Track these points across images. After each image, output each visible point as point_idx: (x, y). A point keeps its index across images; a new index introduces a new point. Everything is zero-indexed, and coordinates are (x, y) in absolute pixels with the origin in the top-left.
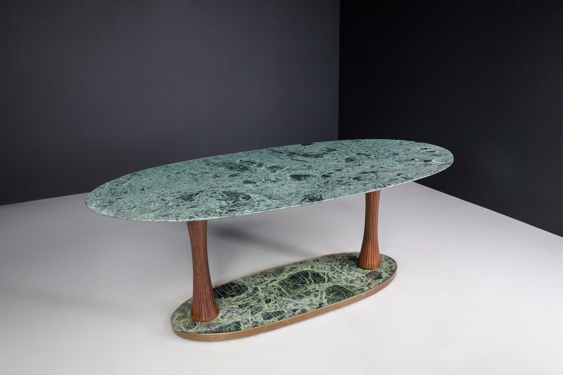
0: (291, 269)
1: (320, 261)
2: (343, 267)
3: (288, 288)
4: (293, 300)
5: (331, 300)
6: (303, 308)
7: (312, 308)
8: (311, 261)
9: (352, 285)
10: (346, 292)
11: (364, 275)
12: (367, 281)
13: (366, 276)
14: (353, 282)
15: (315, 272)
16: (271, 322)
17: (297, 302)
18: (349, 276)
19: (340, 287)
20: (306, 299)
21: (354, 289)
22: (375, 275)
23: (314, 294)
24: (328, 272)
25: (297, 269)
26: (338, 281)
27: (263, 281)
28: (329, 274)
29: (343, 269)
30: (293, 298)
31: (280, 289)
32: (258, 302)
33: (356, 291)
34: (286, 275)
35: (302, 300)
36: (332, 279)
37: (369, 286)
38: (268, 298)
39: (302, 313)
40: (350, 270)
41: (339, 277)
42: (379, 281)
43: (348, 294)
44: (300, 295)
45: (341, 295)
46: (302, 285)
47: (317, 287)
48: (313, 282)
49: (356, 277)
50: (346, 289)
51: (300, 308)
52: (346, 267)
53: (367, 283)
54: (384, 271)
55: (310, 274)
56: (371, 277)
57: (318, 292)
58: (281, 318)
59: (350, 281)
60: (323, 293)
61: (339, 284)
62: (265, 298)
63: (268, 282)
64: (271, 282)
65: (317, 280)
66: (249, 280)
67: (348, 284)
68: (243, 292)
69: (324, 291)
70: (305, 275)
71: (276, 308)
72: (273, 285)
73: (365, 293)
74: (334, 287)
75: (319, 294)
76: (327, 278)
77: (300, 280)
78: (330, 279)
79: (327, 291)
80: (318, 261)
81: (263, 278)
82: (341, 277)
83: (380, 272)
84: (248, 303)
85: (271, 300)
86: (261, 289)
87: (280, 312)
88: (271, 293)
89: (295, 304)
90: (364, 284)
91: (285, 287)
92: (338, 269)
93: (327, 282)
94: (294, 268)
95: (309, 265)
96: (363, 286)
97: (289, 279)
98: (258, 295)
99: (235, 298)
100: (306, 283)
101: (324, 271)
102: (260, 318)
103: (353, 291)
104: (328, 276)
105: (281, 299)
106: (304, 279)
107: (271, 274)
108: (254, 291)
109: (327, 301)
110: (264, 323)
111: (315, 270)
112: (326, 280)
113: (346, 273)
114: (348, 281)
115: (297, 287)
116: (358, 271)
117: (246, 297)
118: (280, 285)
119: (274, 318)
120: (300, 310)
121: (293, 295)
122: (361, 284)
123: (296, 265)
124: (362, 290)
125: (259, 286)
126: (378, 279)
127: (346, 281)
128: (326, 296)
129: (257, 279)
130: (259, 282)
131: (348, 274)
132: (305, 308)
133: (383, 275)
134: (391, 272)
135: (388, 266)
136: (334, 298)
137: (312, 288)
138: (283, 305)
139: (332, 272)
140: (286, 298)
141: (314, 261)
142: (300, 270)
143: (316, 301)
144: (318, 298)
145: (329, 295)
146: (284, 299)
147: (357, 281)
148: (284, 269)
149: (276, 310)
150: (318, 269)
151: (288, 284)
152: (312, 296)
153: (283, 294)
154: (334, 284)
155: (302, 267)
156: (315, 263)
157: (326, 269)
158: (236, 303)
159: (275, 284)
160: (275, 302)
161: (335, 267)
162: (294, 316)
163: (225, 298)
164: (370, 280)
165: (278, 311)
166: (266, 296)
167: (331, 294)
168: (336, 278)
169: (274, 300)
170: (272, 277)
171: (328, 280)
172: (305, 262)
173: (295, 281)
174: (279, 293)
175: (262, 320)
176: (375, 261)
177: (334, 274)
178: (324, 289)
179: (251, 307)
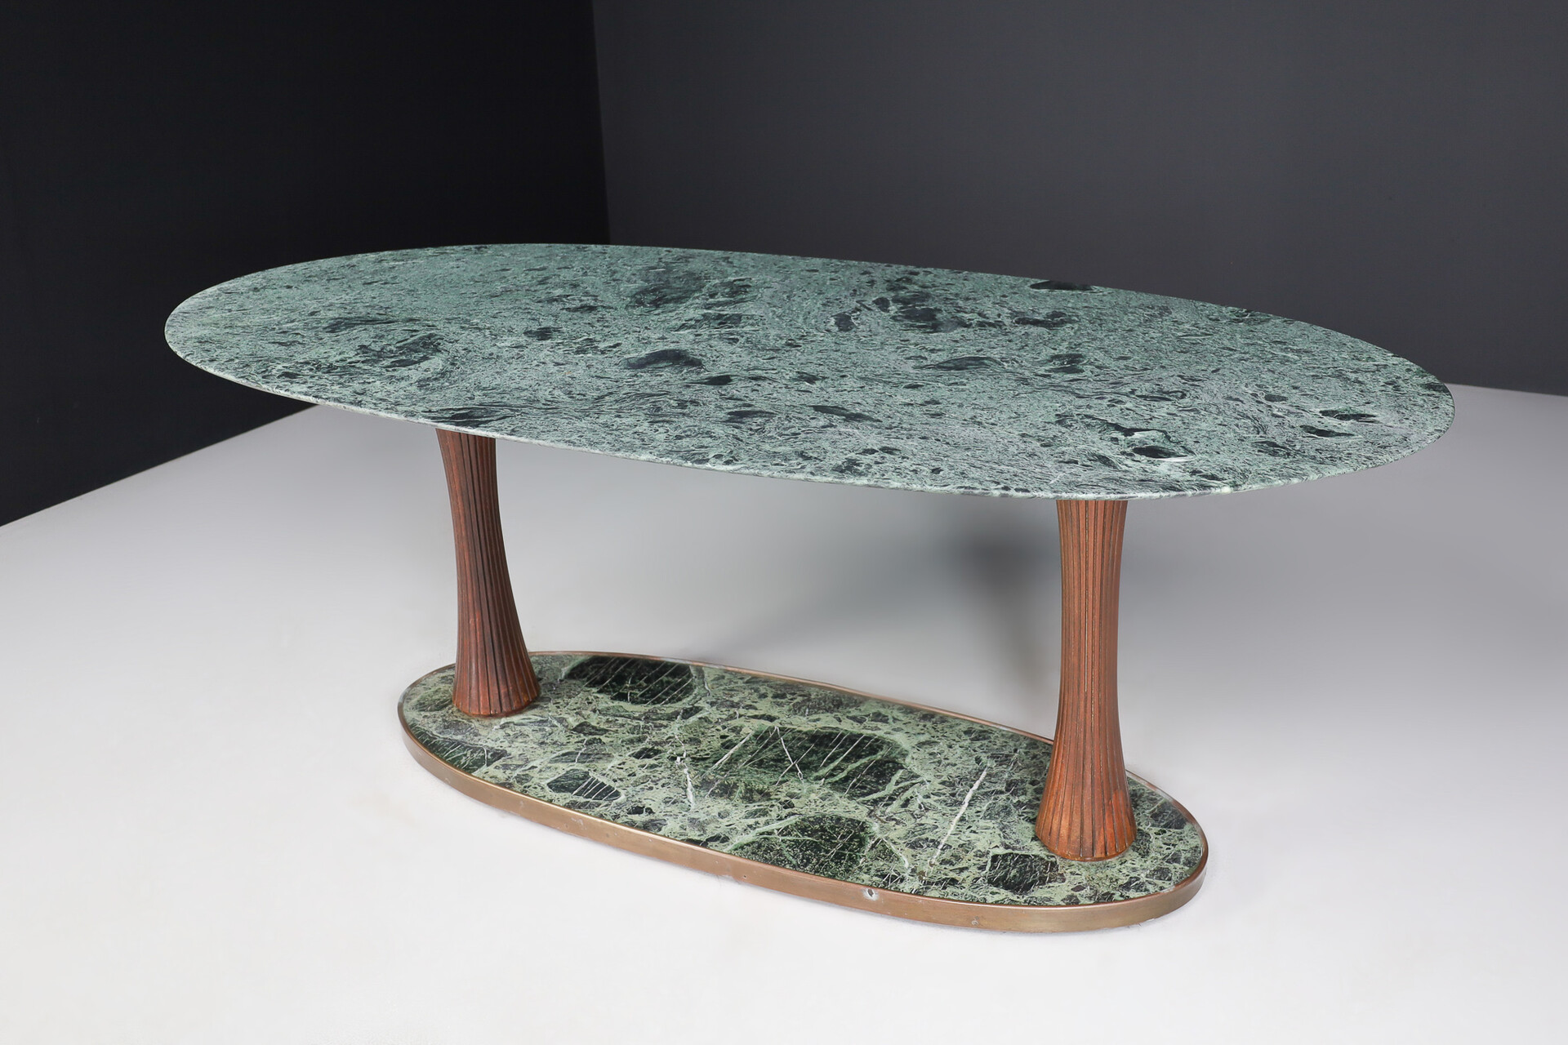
0: (868, 715)
1: (986, 742)
2: (1001, 792)
3: (752, 753)
4: (696, 787)
5: (760, 846)
6: (665, 818)
7: (682, 831)
8: (964, 727)
9: (898, 853)
10: (839, 857)
11: (1001, 851)
12: (962, 870)
13: (995, 858)
14: (922, 847)
15: (900, 760)
16: (546, 799)
17: (691, 797)
18: (952, 828)
19: (862, 834)
20: (722, 804)
21: (882, 863)
22: (1026, 872)
23: (762, 807)
24: (929, 781)
25: (879, 725)
26: (897, 818)
27: (749, 702)
28: (918, 788)
29: (986, 800)
30: (704, 784)
31: (735, 744)
32: (631, 741)
33: (873, 872)
34: (826, 721)
35: (709, 801)
36: (896, 804)
37: (937, 884)
38: (667, 746)
39: (638, 828)
40: (998, 814)
41: (927, 809)
42: (993, 893)
43: (836, 863)
44: (735, 786)
45: (815, 853)
46: (793, 770)
47: (813, 796)
48: (837, 779)
49: (962, 842)
50: (859, 852)
51: (658, 815)
52: (1008, 799)
53: (952, 875)
54: (1082, 879)
55: (878, 756)
56: (1005, 868)
57: (785, 808)
58: (584, 805)
59: (927, 839)
60: (788, 819)
61: (875, 827)
62: (656, 743)
63: (752, 712)
64: (755, 717)
65: (858, 780)
66: (726, 684)
67: (898, 841)
68: (659, 701)
69: (802, 817)
70: (863, 751)
71: (621, 780)
72: (741, 727)
73: (881, 895)
74: (848, 825)
75: (774, 814)
76: (891, 792)
77: (820, 755)
78: (892, 799)
79: (809, 821)
80: (976, 739)
81: (764, 696)
82: (930, 814)
83: (1062, 875)
84: (606, 731)
85: (657, 757)
86: (700, 718)
87: (607, 793)
88: (695, 741)
89: (675, 798)
90: (939, 871)
91: (751, 747)
92: (978, 789)
93: (864, 803)
94: (879, 717)
95: (934, 733)
96: (922, 873)
97: (804, 736)
98: (666, 727)
99: (616, 703)
100: (816, 769)
101: (929, 772)
102: (551, 776)
103: (866, 866)
104: (905, 789)
105: (681, 767)
106: (832, 759)
107: (799, 699)
108: (677, 713)
109: (748, 845)
110: (532, 792)
111: (915, 756)
112: (875, 796)
113: (964, 814)
114: (915, 836)
115: (772, 766)
116: (1008, 831)
117: (637, 715)
118: (756, 736)
119: (569, 797)
120: (651, 817)
121: (723, 775)
122: (931, 865)
123: (900, 716)
124: (889, 880)
125: (714, 708)
126: (1006, 888)
127: (913, 833)
128: (778, 830)
129: (747, 692)
130: (736, 699)
131: (962, 819)
132: (668, 822)
133: (1049, 887)
134: (1090, 898)
135: (1131, 878)
136: (778, 848)
137: (796, 791)
138: (652, 781)
139: (941, 787)
140: (693, 772)
141: (968, 732)
142: (882, 731)
143: (728, 824)
144: (751, 821)
145: (789, 834)
146: (685, 771)
147: (939, 852)
148: (852, 707)
149: (612, 784)
150: (927, 756)
151: (775, 747)
152: (752, 807)
153: (711, 760)
154: (868, 819)
155: (903, 727)
156: (957, 739)
157: (950, 770)
158: (589, 716)
159: (750, 728)
160: (652, 766)
161: (985, 780)
162: (609, 820)
163: (599, 692)
164: (977, 876)
165: (610, 788)
166: (672, 740)
167: (797, 835)
168: (914, 807)
169: (661, 760)
170: (786, 707)
171: (881, 799)
172: (943, 719)
173: (807, 748)
174: (708, 752)
175: (544, 783)
176: (1065, 823)
177: (932, 796)
178: (812, 814)
179: (589, 743)
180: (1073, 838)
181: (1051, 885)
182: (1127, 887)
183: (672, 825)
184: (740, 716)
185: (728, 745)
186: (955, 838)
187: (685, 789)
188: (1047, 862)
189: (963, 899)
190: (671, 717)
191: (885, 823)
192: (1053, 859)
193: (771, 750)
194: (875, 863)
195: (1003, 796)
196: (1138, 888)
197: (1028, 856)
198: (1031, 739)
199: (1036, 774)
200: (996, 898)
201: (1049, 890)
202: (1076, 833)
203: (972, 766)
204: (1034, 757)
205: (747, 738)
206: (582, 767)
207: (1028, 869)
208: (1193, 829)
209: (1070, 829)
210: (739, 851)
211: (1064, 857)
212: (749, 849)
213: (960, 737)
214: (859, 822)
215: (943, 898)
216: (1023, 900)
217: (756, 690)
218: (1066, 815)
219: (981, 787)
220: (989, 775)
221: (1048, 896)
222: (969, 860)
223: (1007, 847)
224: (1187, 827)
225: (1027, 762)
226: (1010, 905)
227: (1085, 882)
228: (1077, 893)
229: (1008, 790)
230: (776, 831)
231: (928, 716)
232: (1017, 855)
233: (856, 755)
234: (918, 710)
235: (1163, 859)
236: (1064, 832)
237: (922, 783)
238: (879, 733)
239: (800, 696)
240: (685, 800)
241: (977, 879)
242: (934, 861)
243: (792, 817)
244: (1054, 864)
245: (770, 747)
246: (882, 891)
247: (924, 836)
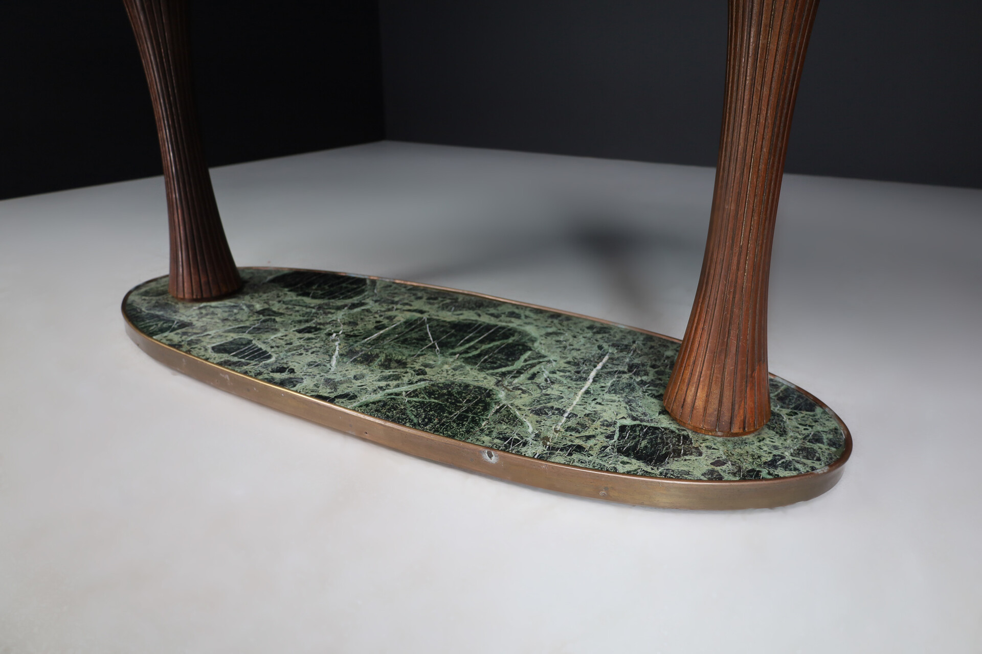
0: (504, 313)
1: (607, 335)
2: (624, 372)
3: (399, 334)
4: (341, 355)
5: (384, 405)
6: (304, 377)
7: (315, 388)
8: (587, 324)
9: (522, 418)
11: (628, 422)
12: (588, 438)
13: (623, 428)
14: (547, 414)
15: (530, 344)
16: (204, 358)
17: (334, 362)
18: (578, 399)
19: (488, 400)
20: (361, 369)
21: (505, 427)
22: (657, 444)
23: (397, 373)
24: (555, 361)
25: (513, 320)
26: (524, 388)
27: (406, 301)
28: (545, 365)
29: (609, 378)
30: (349, 354)
31: (386, 327)
32: (300, 322)
33: (494, 434)
34: (468, 316)
35: (349, 366)
36: (523, 377)
37: (562, 450)
38: (328, 326)
39: (275, 384)
40: (623, 389)
41: (553, 383)
42: (623, 463)
43: (458, 425)
44: (377, 356)
45: (438, 413)
46: (433, 347)
47: (446, 367)
48: (470, 355)
49: (587, 412)
50: (482, 415)
51: (298, 374)
52: (631, 378)
53: (578, 442)
54: (721, 453)
55: (510, 340)
56: (634, 438)
57: (418, 374)
58: (235, 364)
59: (552, 407)
60: (419, 384)
61: (502, 395)
62: (320, 324)
63: (407, 307)
64: (409, 310)
65: (490, 357)
66: (391, 290)
67: (524, 408)
68: (334, 298)
69: (432, 383)
70: (497, 336)
71: (278, 347)
72: (395, 317)
73: (501, 457)
74: (476, 391)
75: (406, 379)
76: (519, 368)
77: (458, 338)
78: (519, 372)
79: (438, 387)
80: (598, 333)
81: (420, 298)
82: (555, 386)
83: (697, 448)
84: (281, 314)
85: (315, 333)
86: (363, 310)
87: (262, 355)
88: (354, 324)
89: (319, 363)
90: (564, 438)
91: (399, 330)
92: (602, 369)
93: (492, 374)
94: (512, 315)
95: (559, 326)
96: (547, 439)
97: (447, 324)
98: (332, 313)
99: (300, 298)
100: (453, 347)
101: (556, 354)
102: (218, 342)
103: (488, 428)
104: (533, 366)
105: (334, 341)
106: (468, 341)
107: (448, 301)
108: (346, 306)
109: (374, 403)
110: (194, 352)
111: (543, 342)
112: (504, 370)
113: (589, 388)
114: (540, 404)
115: (414, 343)
116: (634, 405)
117: (312, 305)
118: (405, 322)
119: (225, 357)
120: (292, 376)
121: (368, 348)
122: (556, 431)
123: (532, 315)
124: (511, 444)
125: (377, 304)
126: (638, 458)
127: (538, 401)
128: (406, 392)
129: (406, 296)
130: (396, 299)
131: (587, 392)
132: (304, 380)
133: (685, 460)
134: (734, 474)
135: (775, 456)
136: (403, 407)
137: (431, 362)
138: (305, 349)
139: (566, 365)
140: (343, 344)
141: (590, 328)
142: (515, 324)
143: (360, 384)
144: (383, 384)
145: (417, 396)
146: (337, 343)
147: (564, 419)
148: (491, 307)
149: (268, 349)
150: (554, 343)
151: (420, 330)
152: (387, 373)
153: (362, 337)
154: (495, 387)
155: (534, 322)
156: (580, 332)
157: (575, 353)
158: (273, 305)
159: (401, 317)
160: (309, 339)
161: (607, 362)
162: (251, 376)
163: (289, 291)
164: (605, 444)
165: (266, 352)
166: (334, 322)
167: (423, 398)
168: (540, 380)
169: (319, 335)
170: (436, 306)
171: (509, 372)
172: (569, 318)
173: (447, 333)
174: (362, 331)
175: (210, 346)
176: (701, 394)
177: (558, 372)
178: (442, 381)
179: (265, 321)
180: (710, 411)
181: (687, 457)
182: (772, 464)
183: (308, 383)
184: (397, 309)
185: (378, 328)
186: (579, 408)
187: (331, 356)
188: (679, 435)
189: (591, 467)
190: (339, 308)
191: (511, 391)
192: (685, 433)
193: (417, 332)
194: (498, 426)
195: (627, 376)
196: (787, 466)
197: (657, 428)
198: (647, 335)
199: (655, 360)
200: (628, 468)
201: (686, 463)
202: (714, 404)
203: (595, 351)
204: (652, 347)
205: (398, 323)
206: (249, 337)
207: (659, 441)
208: (825, 413)
209: (707, 401)
210: (364, 408)
211: (696, 430)
212: (374, 406)
213: (583, 331)
214: (486, 390)
215: (568, 465)
216: (658, 472)
217: (414, 295)
218: (704, 386)
219: (604, 367)
220: (610, 359)
221: (686, 469)
222: (595, 428)
223: (634, 419)
224: (818, 410)
225: (646, 350)
226: (642, 476)
227: (724, 457)
228: (718, 468)
229: (630, 371)
230: (404, 393)
231: (555, 315)
232: (646, 426)
233: (490, 339)
234: (546, 311)
235: (804, 438)
236: (700, 404)
237: (549, 362)
238: (511, 325)
239: (450, 299)
240: (328, 365)
241: (606, 447)
242: (558, 428)
243: (422, 383)
244: (686, 438)
245: (416, 330)
246: (502, 453)
247: (549, 405)
